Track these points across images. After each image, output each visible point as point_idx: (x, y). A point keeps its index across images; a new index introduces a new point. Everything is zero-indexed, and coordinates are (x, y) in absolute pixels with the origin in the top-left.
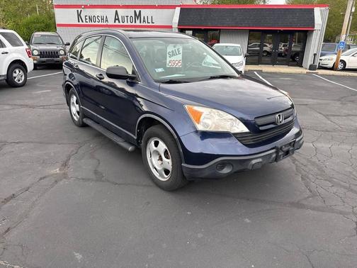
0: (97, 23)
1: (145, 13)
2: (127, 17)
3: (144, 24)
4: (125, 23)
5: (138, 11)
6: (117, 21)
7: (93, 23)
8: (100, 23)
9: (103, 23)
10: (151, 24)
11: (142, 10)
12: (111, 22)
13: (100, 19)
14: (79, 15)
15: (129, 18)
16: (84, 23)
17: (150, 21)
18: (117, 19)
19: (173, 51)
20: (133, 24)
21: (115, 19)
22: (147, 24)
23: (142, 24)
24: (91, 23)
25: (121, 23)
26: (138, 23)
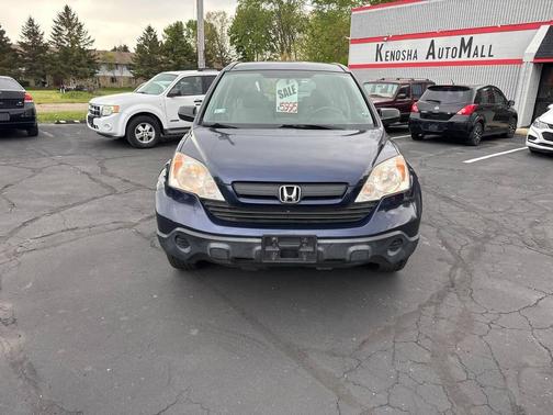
0: (400, 61)
1: (479, 40)
2: (448, 48)
3: (475, 59)
4: (444, 59)
5: (467, 38)
6: (431, 57)
7: (396, 62)
8: (406, 61)
9: (409, 61)
10: (487, 58)
11: (475, 36)
12: (421, 58)
13: (406, 54)
14: (378, 51)
15: (450, 51)
16: (384, 62)
17: (486, 53)
18: (431, 53)
19: (285, 90)
20: (457, 59)
21: (429, 54)
22: (480, 58)
23: (471, 59)
24: (392, 62)
25: (437, 60)
26: (464, 57)
